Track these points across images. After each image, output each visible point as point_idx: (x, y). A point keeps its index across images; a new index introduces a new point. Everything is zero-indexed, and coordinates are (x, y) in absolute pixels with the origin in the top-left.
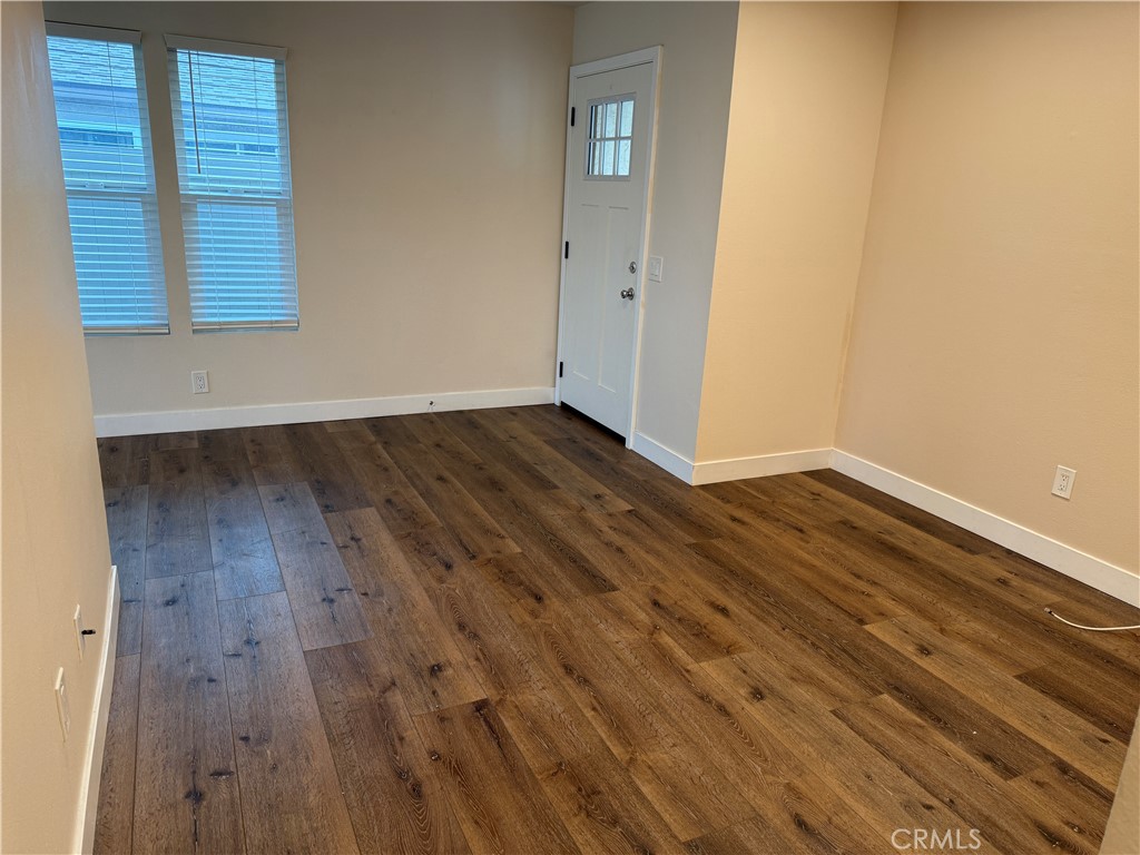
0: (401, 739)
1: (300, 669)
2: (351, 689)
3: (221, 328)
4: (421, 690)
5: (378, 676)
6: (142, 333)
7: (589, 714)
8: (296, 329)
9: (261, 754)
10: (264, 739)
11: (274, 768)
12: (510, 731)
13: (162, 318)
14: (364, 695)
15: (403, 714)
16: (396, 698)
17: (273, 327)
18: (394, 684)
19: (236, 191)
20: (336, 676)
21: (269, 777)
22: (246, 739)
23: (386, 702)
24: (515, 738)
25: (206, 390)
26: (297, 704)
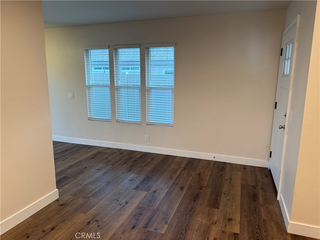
3: (153, 124)
6: (135, 123)
8: (173, 126)
13: (140, 120)
17: (167, 125)
19: (162, 86)
25: (148, 141)
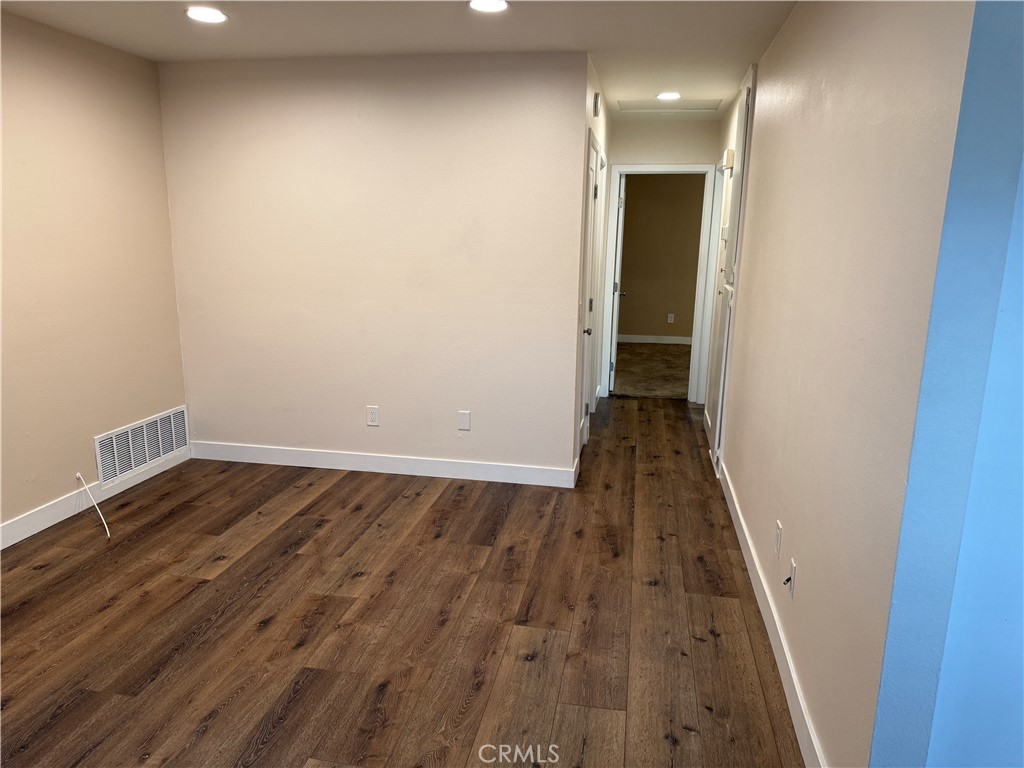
0: (585, 623)
1: (634, 695)
2: (601, 665)
4: (552, 647)
5: (576, 668)
7: (465, 597)
9: (673, 642)
10: (671, 651)
11: (666, 633)
12: (519, 604)
14: (593, 657)
15: (574, 635)
16: (572, 646)
18: (568, 657)
20: (608, 679)
21: (671, 630)
22: (683, 654)
23: (582, 645)
24: (520, 600)
26: (643, 666)
